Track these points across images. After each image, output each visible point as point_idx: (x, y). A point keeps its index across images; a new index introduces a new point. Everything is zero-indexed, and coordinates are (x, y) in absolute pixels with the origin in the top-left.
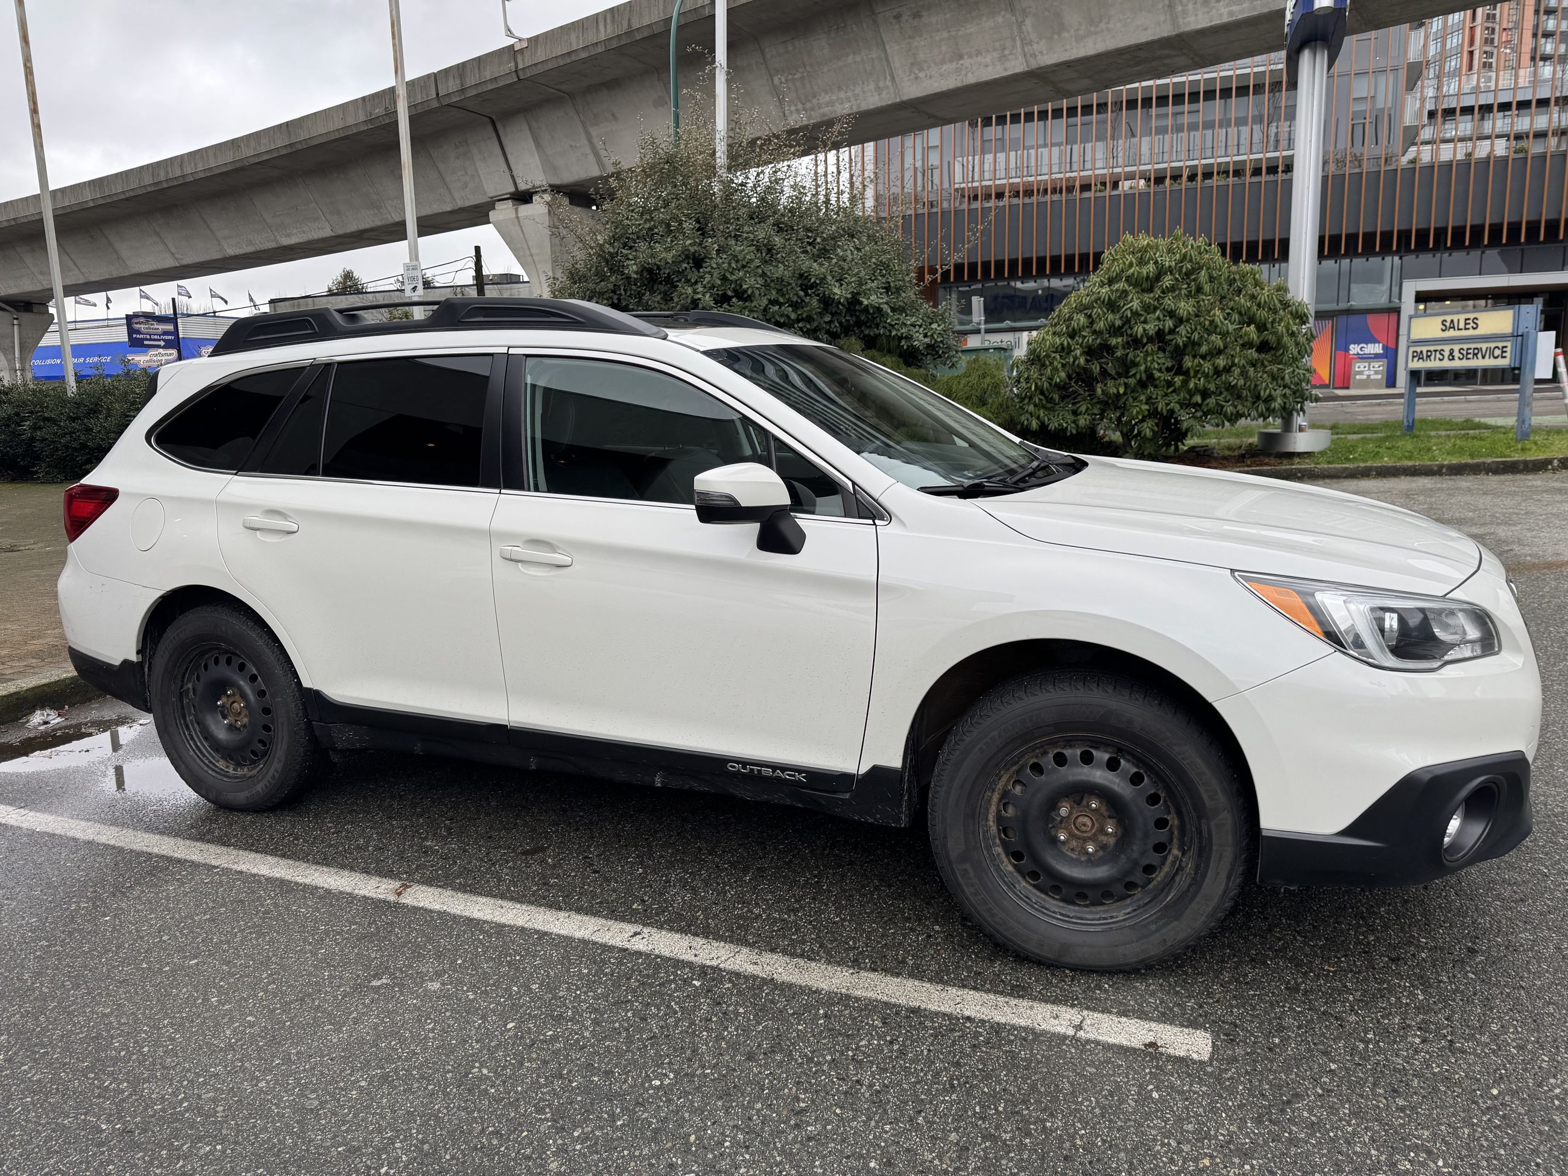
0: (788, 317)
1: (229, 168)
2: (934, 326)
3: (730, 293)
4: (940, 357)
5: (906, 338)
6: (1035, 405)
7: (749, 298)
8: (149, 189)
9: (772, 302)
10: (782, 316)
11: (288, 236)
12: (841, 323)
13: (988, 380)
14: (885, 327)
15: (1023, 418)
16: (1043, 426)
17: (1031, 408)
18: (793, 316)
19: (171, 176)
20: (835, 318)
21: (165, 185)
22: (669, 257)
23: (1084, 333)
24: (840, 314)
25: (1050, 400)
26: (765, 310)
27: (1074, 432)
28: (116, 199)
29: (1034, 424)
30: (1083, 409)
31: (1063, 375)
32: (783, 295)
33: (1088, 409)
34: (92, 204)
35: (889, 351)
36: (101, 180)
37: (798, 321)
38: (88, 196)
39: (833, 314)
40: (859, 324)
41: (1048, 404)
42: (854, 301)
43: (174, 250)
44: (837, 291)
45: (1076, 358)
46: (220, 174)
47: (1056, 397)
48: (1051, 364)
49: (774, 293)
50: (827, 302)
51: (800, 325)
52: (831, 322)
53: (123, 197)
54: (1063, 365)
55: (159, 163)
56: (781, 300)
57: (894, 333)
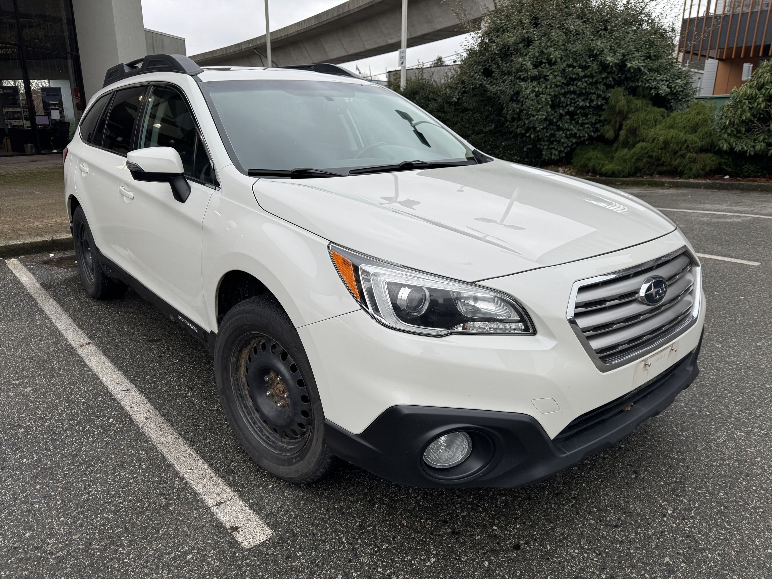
0: (578, 74)
1: (367, 6)
2: (679, 81)
3: (544, 61)
4: (680, 101)
5: (655, 88)
6: (729, 135)
7: (555, 63)
8: (336, 18)
9: (569, 66)
10: (574, 74)
11: (391, 39)
12: (614, 79)
13: (701, 117)
14: (642, 81)
15: (720, 142)
16: (732, 149)
17: (726, 136)
18: (582, 74)
19: (344, 11)
20: (610, 75)
21: (342, 16)
22: (512, 40)
23: (767, 87)
24: (614, 73)
25: (739, 132)
26: (564, 70)
27: (752, 153)
28: (323, 23)
29: (725, 147)
30: (761, 138)
31: (748, 115)
32: (576, 62)
33: (764, 139)
34: (314, 27)
35: (644, 97)
36: (318, 15)
37: (585, 76)
38: (313, 23)
39: (608, 73)
40: (627, 79)
41: (737, 134)
42: (622, 66)
43: (346, 47)
44: (609, 58)
45: (759, 104)
46: (364, 9)
47: (743, 130)
48: (742, 107)
49: (571, 60)
50: (604, 66)
51: (586, 79)
52: (607, 78)
53: (326, 22)
54: (751, 109)
55: (340, 5)
56: (575, 64)
57: (647, 85)
